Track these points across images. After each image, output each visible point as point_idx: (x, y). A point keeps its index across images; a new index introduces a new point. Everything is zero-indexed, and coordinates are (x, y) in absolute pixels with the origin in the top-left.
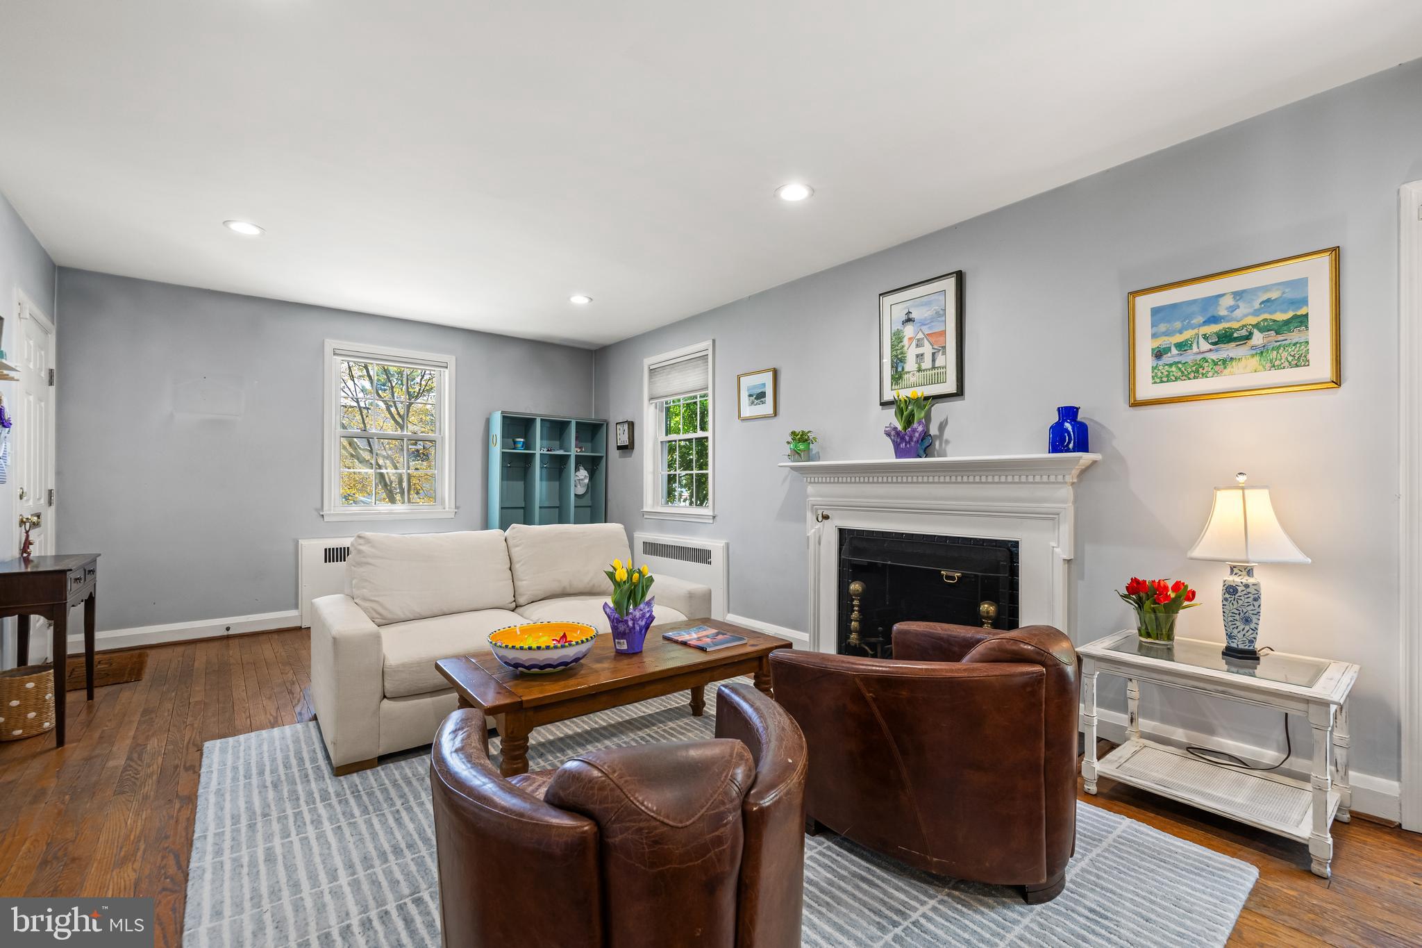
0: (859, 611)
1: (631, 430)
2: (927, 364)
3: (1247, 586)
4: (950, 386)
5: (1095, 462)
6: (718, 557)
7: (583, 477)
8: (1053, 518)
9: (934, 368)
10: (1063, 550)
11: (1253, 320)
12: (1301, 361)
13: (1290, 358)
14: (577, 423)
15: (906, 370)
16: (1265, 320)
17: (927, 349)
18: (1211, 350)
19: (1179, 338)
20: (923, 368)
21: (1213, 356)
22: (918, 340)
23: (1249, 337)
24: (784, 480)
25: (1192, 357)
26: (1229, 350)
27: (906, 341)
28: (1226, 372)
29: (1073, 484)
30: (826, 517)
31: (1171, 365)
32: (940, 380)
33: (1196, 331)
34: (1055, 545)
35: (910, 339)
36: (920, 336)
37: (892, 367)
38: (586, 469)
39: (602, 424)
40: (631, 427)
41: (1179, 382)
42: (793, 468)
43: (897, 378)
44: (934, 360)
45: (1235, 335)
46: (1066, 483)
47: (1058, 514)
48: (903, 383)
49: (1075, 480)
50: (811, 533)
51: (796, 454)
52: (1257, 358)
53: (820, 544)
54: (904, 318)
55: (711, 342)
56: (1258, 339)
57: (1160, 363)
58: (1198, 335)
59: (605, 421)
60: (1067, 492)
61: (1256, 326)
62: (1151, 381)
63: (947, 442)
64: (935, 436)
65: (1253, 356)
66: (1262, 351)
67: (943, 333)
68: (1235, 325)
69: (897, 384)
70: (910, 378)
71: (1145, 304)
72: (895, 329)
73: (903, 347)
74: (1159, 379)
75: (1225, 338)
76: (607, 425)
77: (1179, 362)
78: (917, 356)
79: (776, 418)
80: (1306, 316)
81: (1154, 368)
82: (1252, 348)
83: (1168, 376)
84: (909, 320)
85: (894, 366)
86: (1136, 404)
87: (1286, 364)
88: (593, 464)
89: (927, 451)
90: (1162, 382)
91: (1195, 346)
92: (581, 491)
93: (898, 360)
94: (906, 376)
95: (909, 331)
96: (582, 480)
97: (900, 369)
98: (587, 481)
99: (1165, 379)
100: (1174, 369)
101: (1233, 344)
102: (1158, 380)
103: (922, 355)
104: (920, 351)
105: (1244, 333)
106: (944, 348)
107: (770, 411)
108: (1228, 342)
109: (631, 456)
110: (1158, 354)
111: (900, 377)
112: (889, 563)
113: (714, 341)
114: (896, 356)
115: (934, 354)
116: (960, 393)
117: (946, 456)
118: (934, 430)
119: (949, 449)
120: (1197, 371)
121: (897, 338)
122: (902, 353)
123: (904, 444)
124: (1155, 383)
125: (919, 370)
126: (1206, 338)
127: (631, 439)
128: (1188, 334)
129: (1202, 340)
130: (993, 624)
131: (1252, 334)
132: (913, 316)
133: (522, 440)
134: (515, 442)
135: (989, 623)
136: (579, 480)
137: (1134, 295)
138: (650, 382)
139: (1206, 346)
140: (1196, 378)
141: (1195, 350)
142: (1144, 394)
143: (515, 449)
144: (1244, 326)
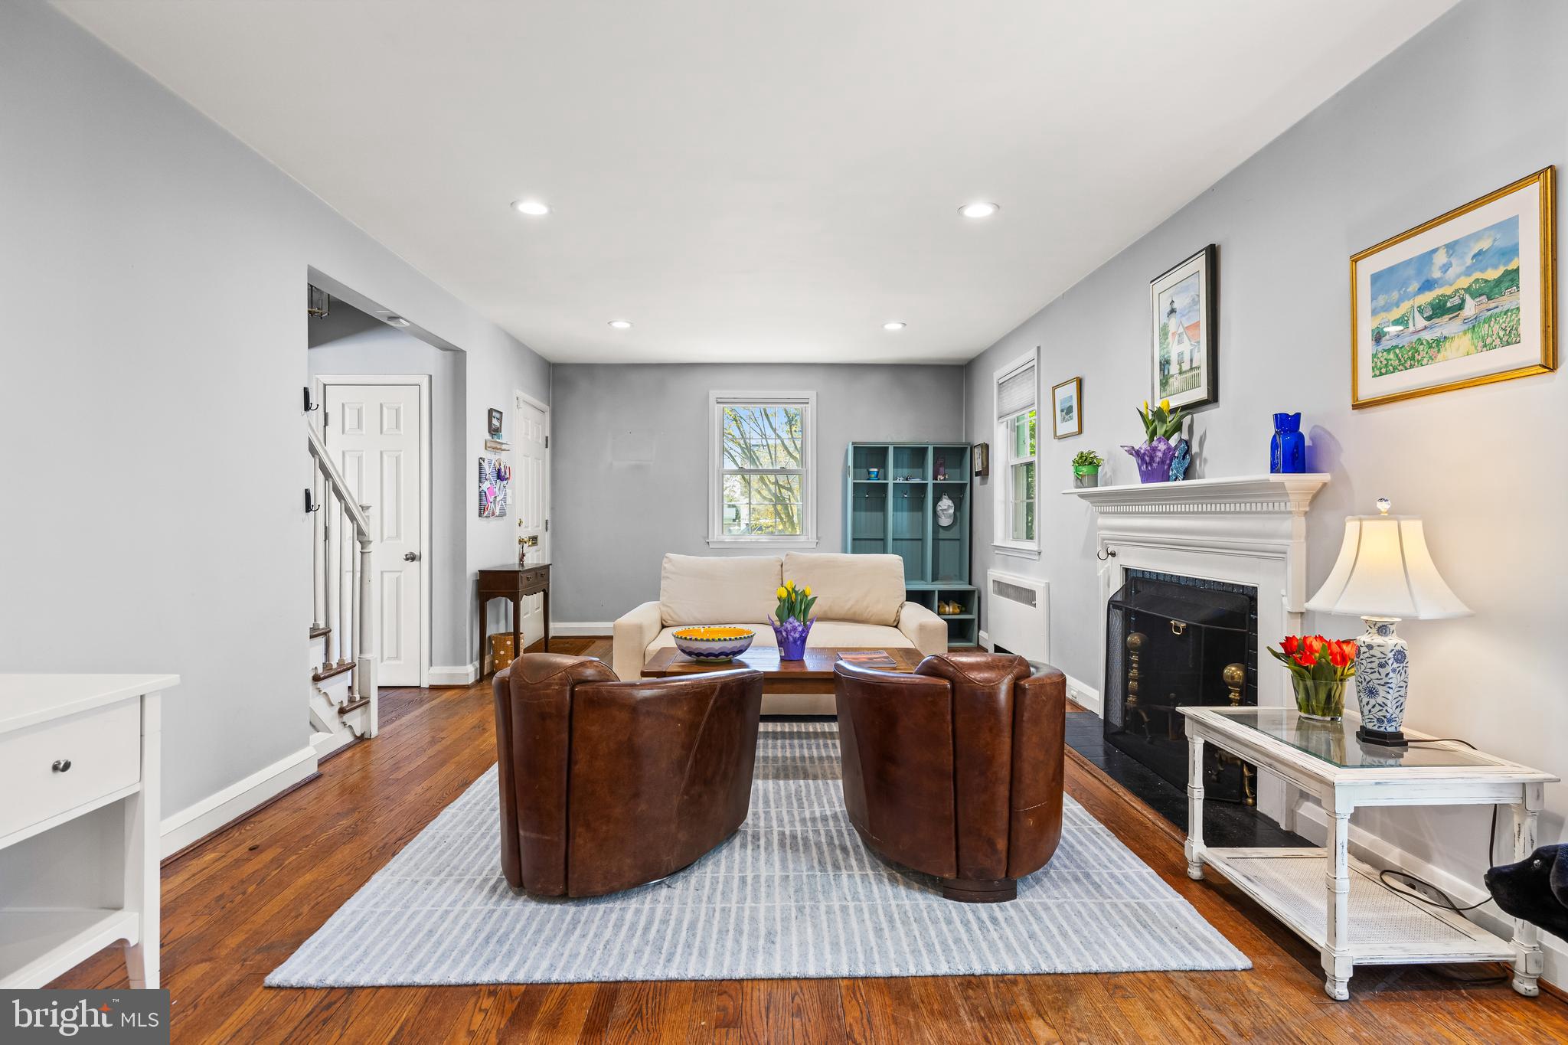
0: (1139, 669)
1: (987, 454)
2: (1187, 363)
3: (1370, 647)
4: (1201, 393)
5: (1325, 485)
6: (1040, 598)
7: (946, 507)
8: (1282, 557)
9: (1192, 369)
10: (1289, 601)
11: (1465, 282)
12: (1510, 339)
13: (1501, 333)
14: (934, 448)
15: (1169, 372)
16: (1478, 281)
17: (1186, 347)
19: (1396, 313)
20: (1184, 369)
21: (1427, 336)
22: (1180, 335)
23: (1460, 307)
25: (1408, 339)
27: (1172, 336)
28: (1440, 356)
29: (1306, 513)
30: (1113, 555)
31: (1388, 351)
32: (1194, 385)
33: (1411, 302)
34: (1284, 594)
35: (1174, 334)
36: (1180, 330)
37: (1161, 370)
38: (950, 498)
39: (968, 448)
40: (984, 451)
41: (1397, 374)
42: (1080, 496)
43: (1164, 383)
44: (1193, 358)
45: (1449, 305)
46: (1290, 512)
47: (1285, 553)
48: (1169, 389)
49: (1307, 509)
50: (1101, 573)
51: (1079, 480)
52: (1469, 335)
53: (1108, 586)
54: (1169, 309)
55: (1035, 350)
56: (1470, 308)
57: (1380, 348)
58: (1413, 306)
59: (971, 444)
61: (1467, 290)
62: (1371, 374)
64: (1196, 453)
65: (1465, 332)
67: (1198, 325)
68: (1447, 290)
69: (1165, 391)
70: (1175, 383)
71: (1368, 268)
73: (1169, 343)
74: (1381, 370)
75: (1440, 310)
76: (971, 448)
77: (1397, 347)
78: (1180, 354)
80: (1518, 270)
81: (1374, 356)
82: (1466, 321)
83: (1386, 366)
84: (1173, 311)
85: (1162, 369)
86: (1358, 406)
88: (959, 494)
90: (1381, 374)
91: (1412, 323)
92: (945, 521)
93: (1164, 360)
94: (1171, 381)
95: (1173, 323)
96: (945, 510)
97: (1166, 373)
98: (952, 511)
99: (1383, 371)
100: (1392, 356)
101: (1446, 317)
102: (1377, 373)
103: (1184, 352)
104: (1182, 347)
105: (1456, 301)
106: (1199, 343)
107: (1076, 429)
108: (1440, 316)
109: (987, 483)
110: (1379, 337)
111: (1167, 382)
113: (1039, 348)
114: (1163, 355)
116: (1213, 397)
117: (1204, 478)
118: (1195, 449)
119: (1207, 469)
120: (1412, 358)
121: (1166, 331)
122: (1168, 351)
123: (1145, 466)
124: (1375, 376)
125: (1180, 373)
126: (1421, 311)
127: (985, 463)
128: (1405, 307)
129: (1417, 314)
130: (1241, 693)
131: (1463, 301)
132: (1175, 306)
133: (876, 470)
134: (869, 473)
135: (1235, 692)
136: (942, 510)
137: (1355, 259)
138: (999, 398)
139: (1421, 322)
140: (1412, 367)
141: (1411, 329)
142: (1365, 394)
143: (868, 479)
144: (1457, 291)
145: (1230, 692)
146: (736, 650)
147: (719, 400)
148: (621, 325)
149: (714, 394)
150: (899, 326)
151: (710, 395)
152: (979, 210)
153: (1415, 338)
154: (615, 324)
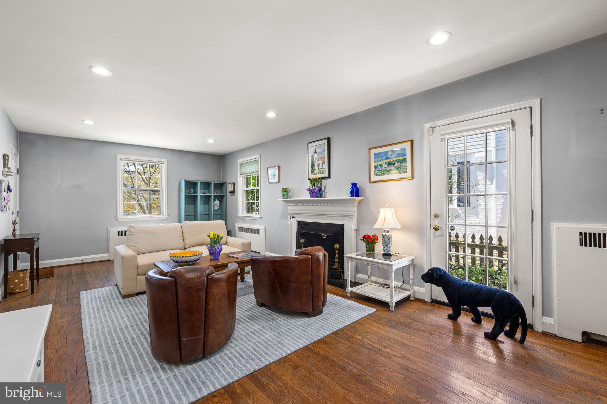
1: (234, 186)
2: (320, 167)
3: (387, 236)
4: (326, 175)
6: (262, 232)
7: (217, 203)
8: (351, 217)
9: (322, 168)
10: (354, 227)
11: (395, 159)
12: (405, 172)
13: (403, 171)
14: (214, 183)
15: (315, 169)
16: (398, 159)
17: (320, 162)
18: (387, 167)
19: (380, 163)
20: (319, 168)
21: (387, 169)
22: (318, 159)
23: (395, 164)
24: (282, 204)
25: (383, 169)
26: (391, 167)
27: (315, 159)
28: (390, 173)
29: (357, 206)
30: (294, 217)
31: (378, 171)
32: (323, 172)
33: (383, 161)
34: (352, 225)
35: (316, 158)
36: (319, 158)
37: (311, 167)
38: (218, 200)
39: (224, 184)
40: (234, 185)
41: (380, 176)
42: (283, 201)
43: (313, 171)
44: (322, 166)
46: (354, 206)
48: (314, 173)
49: (357, 205)
50: (289, 223)
51: (284, 196)
52: (396, 170)
53: (292, 226)
54: (314, 151)
55: (259, 155)
56: (397, 164)
57: (376, 170)
58: (384, 162)
59: (225, 182)
60: (355, 209)
61: (396, 161)
62: (374, 176)
63: (326, 192)
64: (323, 190)
65: (396, 169)
66: (397, 168)
67: (324, 157)
68: (392, 160)
69: (313, 173)
70: (316, 171)
71: (373, 152)
72: (312, 155)
73: (314, 161)
74: (376, 175)
75: (390, 164)
76: (226, 184)
77: (380, 170)
78: (318, 164)
79: (279, 184)
80: (406, 158)
81: (375, 172)
82: (395, 167)
83: (378, 174)
84: (316, 152)
85: (312, 167)
86: (371, 182)
87: (402, 172)
88: (221, 198)
89: (321, 196)
90: (376, 176)
91: (383, 166)
92: (216, 208)
93: (313, 165)
94: (315, 171)
95: (316, 156)
96: (217, 204)
97: (313, 168)
98: (219, 205)
99: (377, 175)
100: (379, 172)
101: (391, 166)
103: (319, 164)
104: (319, 162)
105: (393, 162)
106: (325, 162)
107: (277, 181)
108: (391, 165)
109: (234, 195)
110: (376, 167)
111: (314, 171)
112: (309, 232)
114: (312, 164)
115: (322, 164)
116: (329, 177)
117: (326, 197)
118: (323, 189)
119: (326, 195)
120: (384, 173)
121: (313, 157)
122: (314, 163)
123: (313, 193)
124: (375, 176)
125: (318, 169)
126: (386, 163)
127: (234, 189)
128: (382, 162)
129: (385, 164)
130: (338, 251)
131: (395, 163)
132: (317, 151)
133: (193, 190)
134: (190, 191)
135: (337, 251)
136: (216, 204)
137: (370, 149)
138: (240, 168)
139: (386, 166)
140: (384, 175)
141: (384, 167)
142: (373, 179)
143: (190, 193)
144: (394, 160)
145: (336, 251)
146: (196, 259)
147: (122, 159)
148: (89, 122)
149: (119, 156)
150: (213, 141)
151: (117, 156)
152: (271, 115)
153: (385, 169)
154: (85, 122)
